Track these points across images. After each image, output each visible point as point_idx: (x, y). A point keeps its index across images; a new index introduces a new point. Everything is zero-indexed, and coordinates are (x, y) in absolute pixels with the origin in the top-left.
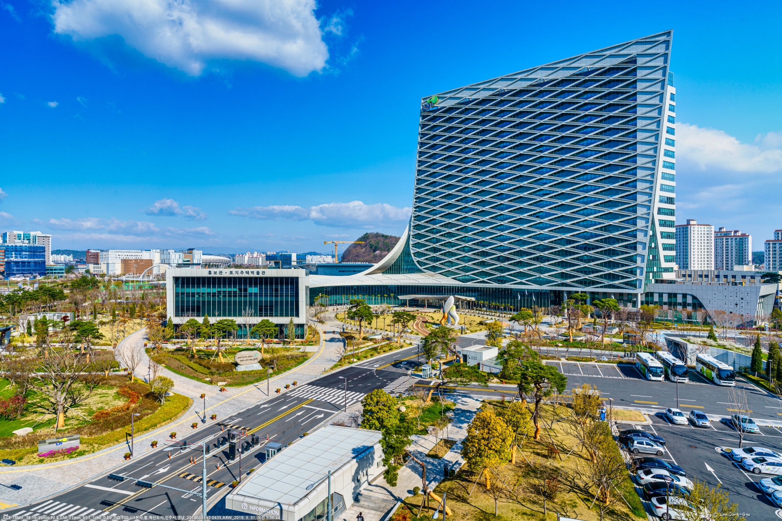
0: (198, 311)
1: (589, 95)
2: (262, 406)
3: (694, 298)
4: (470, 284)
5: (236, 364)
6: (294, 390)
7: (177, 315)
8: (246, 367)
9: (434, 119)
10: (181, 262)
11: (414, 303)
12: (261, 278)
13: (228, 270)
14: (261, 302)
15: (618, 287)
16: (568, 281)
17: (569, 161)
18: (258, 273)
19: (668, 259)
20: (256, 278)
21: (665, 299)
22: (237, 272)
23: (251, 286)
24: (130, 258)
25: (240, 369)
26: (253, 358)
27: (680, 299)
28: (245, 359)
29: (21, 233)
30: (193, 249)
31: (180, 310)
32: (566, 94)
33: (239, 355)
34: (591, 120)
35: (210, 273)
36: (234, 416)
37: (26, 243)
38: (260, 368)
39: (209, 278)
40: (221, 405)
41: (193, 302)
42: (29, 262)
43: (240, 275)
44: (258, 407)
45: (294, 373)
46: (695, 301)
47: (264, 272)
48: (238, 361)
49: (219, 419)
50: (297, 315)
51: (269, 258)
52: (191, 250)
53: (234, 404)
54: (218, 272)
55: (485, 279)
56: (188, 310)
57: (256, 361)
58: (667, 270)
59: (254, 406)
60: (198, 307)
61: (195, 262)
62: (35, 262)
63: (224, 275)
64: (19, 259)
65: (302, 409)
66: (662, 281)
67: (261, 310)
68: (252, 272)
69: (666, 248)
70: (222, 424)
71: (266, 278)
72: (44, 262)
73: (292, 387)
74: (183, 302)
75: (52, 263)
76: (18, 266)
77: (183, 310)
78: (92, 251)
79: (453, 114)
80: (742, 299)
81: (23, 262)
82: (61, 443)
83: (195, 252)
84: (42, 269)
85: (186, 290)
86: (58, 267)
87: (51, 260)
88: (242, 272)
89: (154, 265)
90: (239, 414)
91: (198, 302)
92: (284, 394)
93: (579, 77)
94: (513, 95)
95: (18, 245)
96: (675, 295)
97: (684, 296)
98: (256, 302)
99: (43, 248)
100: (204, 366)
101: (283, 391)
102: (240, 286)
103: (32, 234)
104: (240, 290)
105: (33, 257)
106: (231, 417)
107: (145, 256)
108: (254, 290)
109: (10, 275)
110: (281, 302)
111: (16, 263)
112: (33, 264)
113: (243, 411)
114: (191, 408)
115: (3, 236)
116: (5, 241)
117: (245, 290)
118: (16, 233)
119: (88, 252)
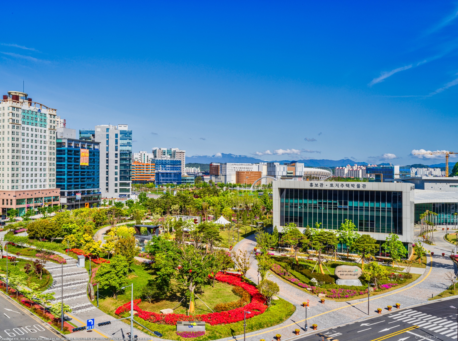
0: (301, 221)
2: (362, 325)
5: (336, 278)
6: (397, 313)
8: (346, 282)
10: (285, 174)
12: (362, 192)
13: (329, 183)
14: (361, 216)
18: (358, 186)
20: (356, 192)
22: (337, 185)
23: (351, 200)
24: (243, 170)
25: (340, 283)
26: (353, 273)
28: (345, 273)
29: (166, 149)
30: (295, 162)
33: (339, 268)
35: (311, 185)
36: (334, 330)
37: (168, 157)
38: (361, 285)
39: (311, 190)
40: (321, 316)
41: (296, 213)
42: (170, 173)
43: (340, 188)
44: (358, 324)
45: (397, 295)
47: (364, 186)
48: (338, 274)
49: (320, 330)
50: (401, 233)
51: (369, 170)
52: (293, 163)
53: (334, 317)
54: (319, 185)
56: (291, 220)
57: (357, 277)
59: (353, 323)
60: (301, 218)
61: (298, 174)
62: (175, 174)
63: (324, 187)
64: (164, 171)
65: (407, 335)
67: (361, 224)
68: (353, 185)
70: (323, 336)
71: (367, 192)
72: (180, 174)
73: (394, 310)
74: (287, 212)
75: (186, 175)
76: (163, 176)
77: (287, 220)
78: (214, 164)
81: (167, 173)
82: (192, 326)
83: (298, 164)
84: (179, 179)
85: (290, 201)
86: (190, 177)
87: (185, 171)
88: (342, 185)
89: (262, 176)
90: (339, 328)
91: (301, 213)
92: (386, 316)
95: (164, 159)
98: (356, 216)
99: (180, 162)
100: (306, 276)
101: (384, 312)
102: (340, 199)
103: (173, 150)
104: (341, 203)
105: (172, 169)
106: (331, 330)
107: (254, 168)
108: (354, 204)
109: (158, 183)
110: (383, 217)
111: (162, 174)
112: (173, 175)
113: (341, 326)
114: (294, 314)
115: (154, 152)
116: (155, 157)
117: (346, 204)
118: (162, 149)
119: (211, 165)
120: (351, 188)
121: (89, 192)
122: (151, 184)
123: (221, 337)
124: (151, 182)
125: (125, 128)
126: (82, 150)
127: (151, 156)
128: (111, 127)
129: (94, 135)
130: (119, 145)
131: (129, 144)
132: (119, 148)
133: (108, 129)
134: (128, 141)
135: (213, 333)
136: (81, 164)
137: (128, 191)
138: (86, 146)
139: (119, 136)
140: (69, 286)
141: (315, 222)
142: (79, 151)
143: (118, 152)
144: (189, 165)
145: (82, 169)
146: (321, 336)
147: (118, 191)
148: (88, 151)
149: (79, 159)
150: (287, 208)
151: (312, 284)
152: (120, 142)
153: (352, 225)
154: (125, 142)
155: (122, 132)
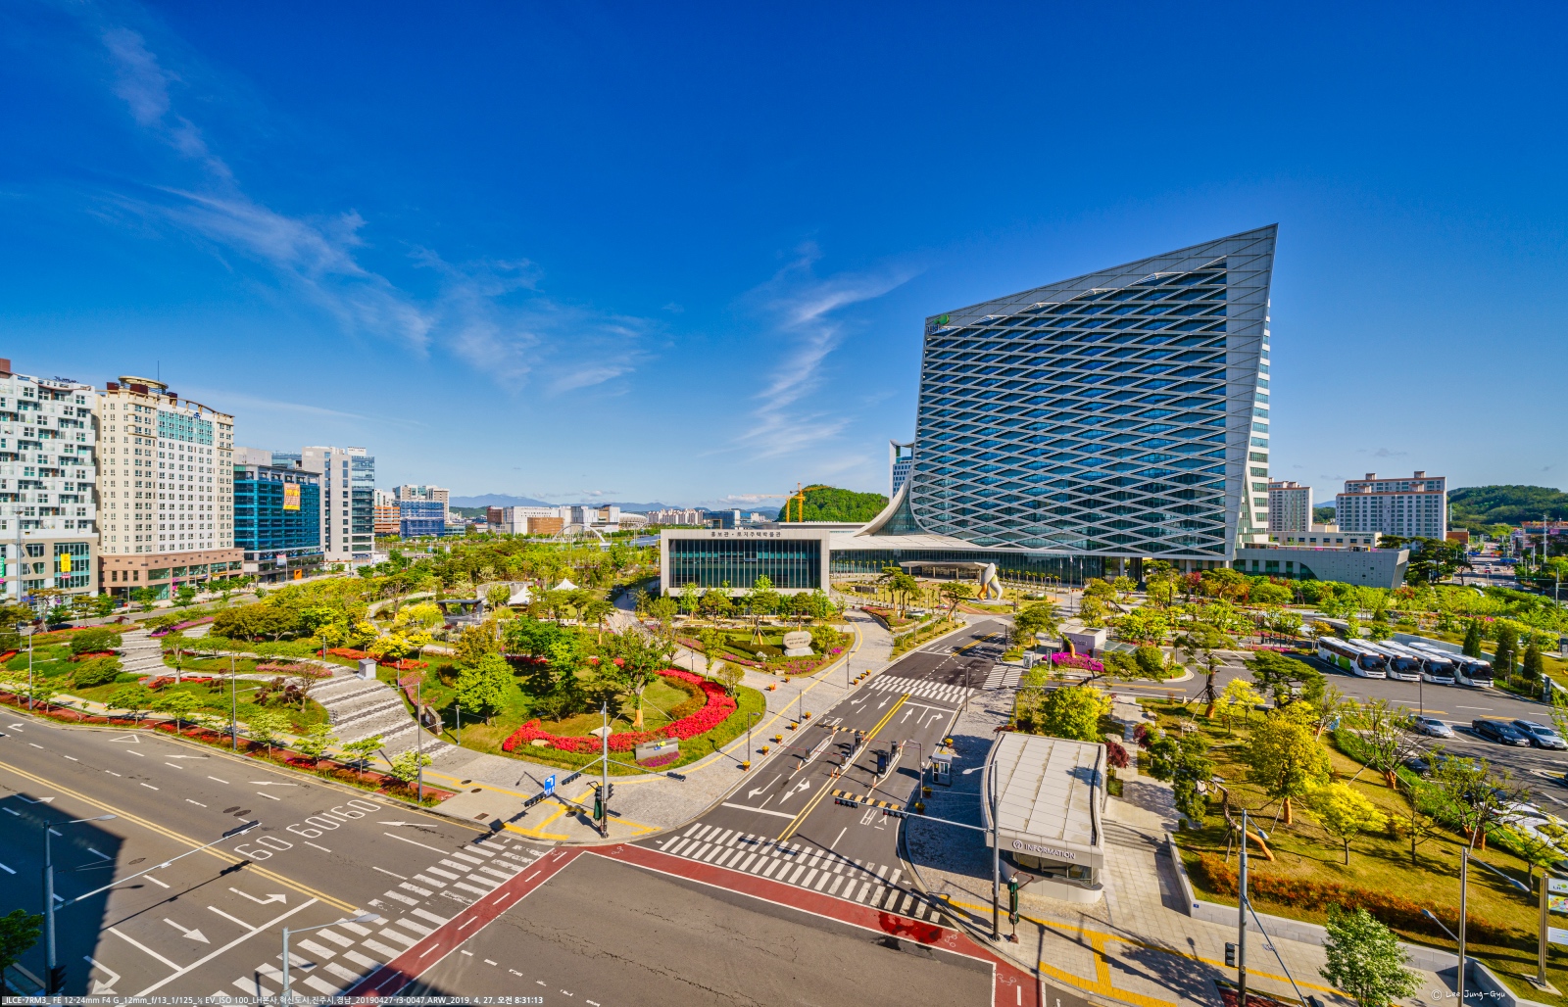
0: (698, 580)
1: (1158, 309)
2: (853, 703)
3: (1303, 566)
4: (991, 548)
5: (784, 648)
6: (872, 682)
7: (672, 585)
8: (797, 652)
9: (942, 344)
11: (918, 572)
12: (773, 541)
15: (1197, 553)
16: (1127, 546)
17: (1130, 394)
18: (772, 535)
19: (1260, 518)
20: (767, 541)
21: (1262, 567)
23: (760, 551)
24: (538, 516)
25: (791, 653)
26: (802, 641)
27: (1283, 569)
28: (793, 641)
29: (416, 487)
31: (677, 579)
32: (1126, 309)
33: (788, 636)
34: (1160, 342)
35: (713, 534)
36: (830, 715)
37: (422, 499)
38: (814, 653)
39: (710, 541)
41: (691, 570)
42: (426, 521)
43: (748, 537)
44: (846, 703)
45: (855, 660)
46: (1304, 571)
47: (778, 534)
48: (787, 643)
49: (815, 717)
50: (818, 587)
53: (816, 699)
54: (723, 534)
55: (1012, 543)
56: (685, 580)
57: (808, 644)
58: (1260, 531)
59: (841, 702)
60: (697, 576)
62: (433, 521)
63: (729, 537)
64: (415, 518)
65: (908, 708)
66: (1253, 546)
67: (779, 580)
68: (765, 534)
69: (1260, 503)
71: (779, 541)
72: (443, 521)
73: (867, 679)
74: (678, 570)
75: (450, 522)
76: (414, 526)
77: (678, 579)
78: (494, 508)
79: (969, 338)
80: (1372, 568)
81: (420, 521)
82: (659, 747)
83: (611, 508)
84: (441, 530)
85: (682, 555)
86: (458, 527)
87: (450, 518)
88: (752, 534)
89: (565, 525)
90: (832, 711)
92: (865, 687)
93: (1145, 287)
94: (1052, 312)
95: (415, 501)
96: (1276, 564)
97: (1289, 564)
98: (768, 570)
99: (442, 505)
100: (743, 650)
101: (861, 683)
102: (747, 550)
103: (428, 488)
104: (747, 556)
105: (431, 515)
106: (825, 716)
107: (554, 513)
108: (764, 555)
109: (406, 535)
110: (798, 570)
111: (413, 522)
112: (430, 524)
113: (833, 708)
114: (768, 703)
115: (396, 491)
116: (398, 497)
117: (754, 556)
118: (410, 486)
119: (489, 509)
120: (763, 537)
121: (300, 553)
122: (393, 537)
123: (703, 755)
124: (394, 534)
125: (363, 454)
126: (287, 486)
127: (391, 496)
128: (334, 451)
129: (299, 463)
130: (349, 479)
131: (369, 478)
132: (351, 484)
133: (327, 454)
134: (367, 473)
135: (690, 751)
136: (285, 507)
137: (369, 548)
138: (294, 479)
139: (351, 465)
140: (369, 717)
141: (722, 580)
142: (281, 487)
143: (349, 490)
144: (453, 510)
145: (287, 515)
146: (823, 726)
147: (350, 548)
148: (298, 486)
149: (280, 499)
150: (678, 564)
151: (759, 661)
152: (352, 474)
153: (768, 581)
154: (362, 474)
155: (355, 459)
